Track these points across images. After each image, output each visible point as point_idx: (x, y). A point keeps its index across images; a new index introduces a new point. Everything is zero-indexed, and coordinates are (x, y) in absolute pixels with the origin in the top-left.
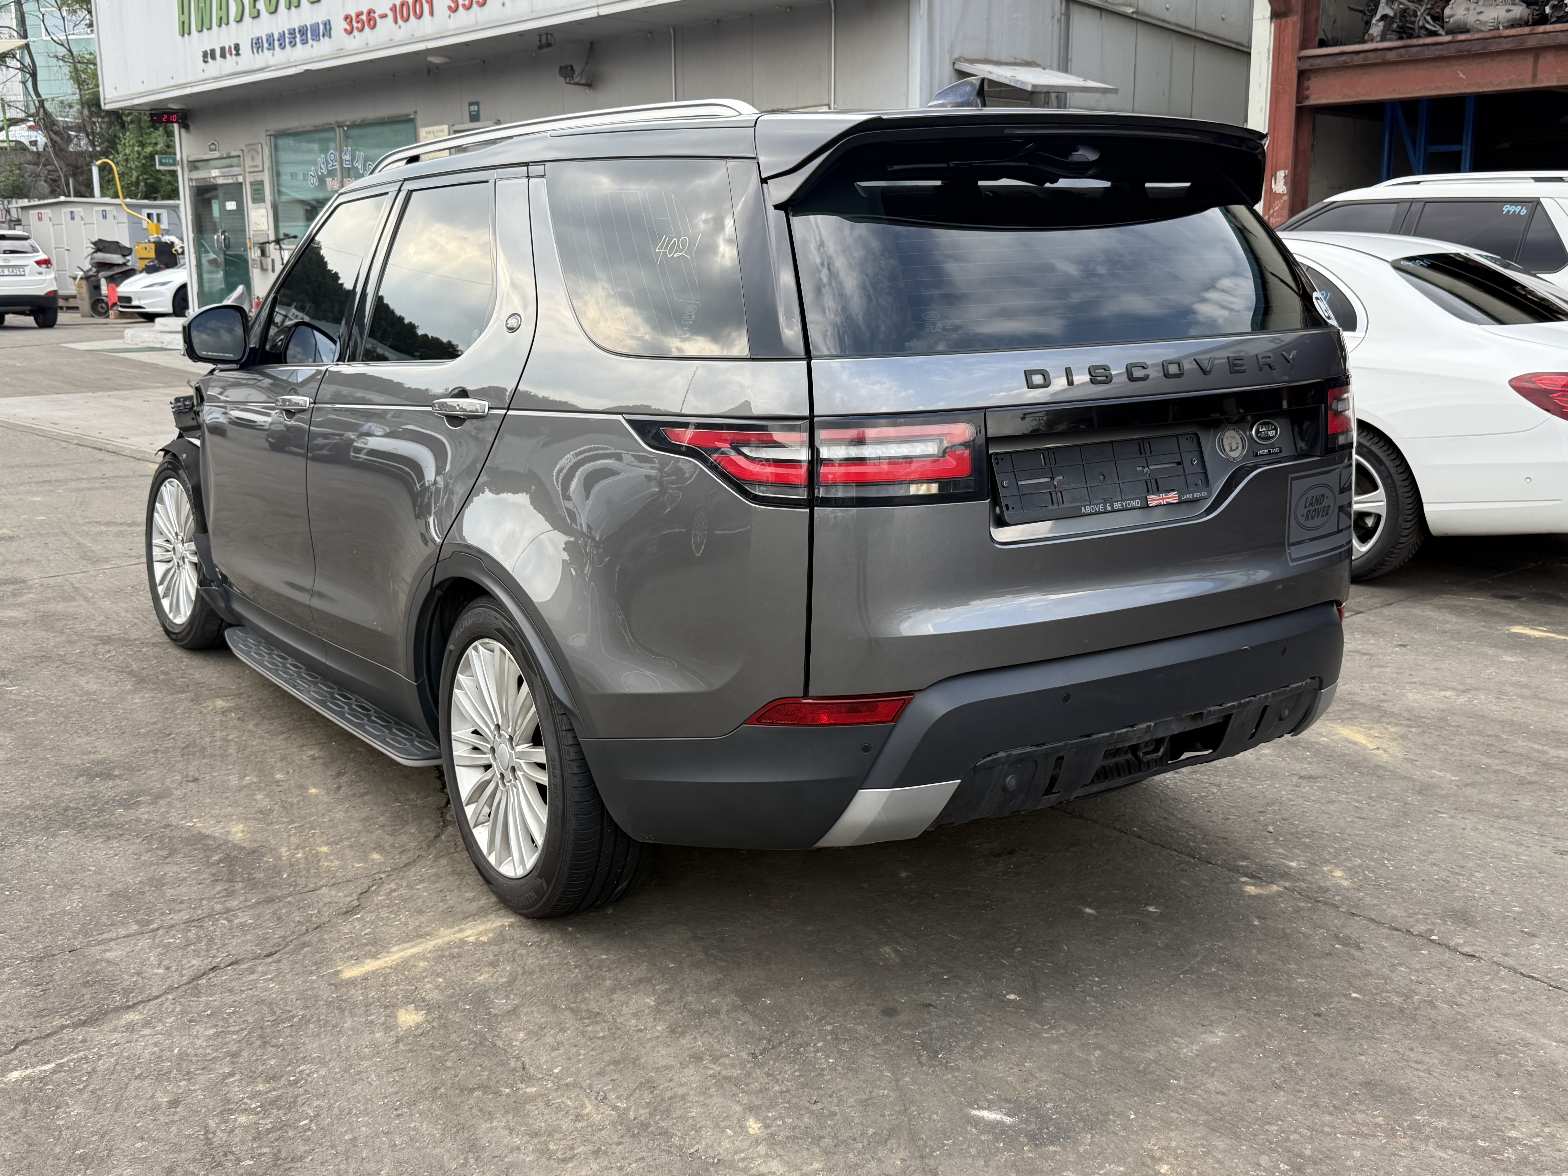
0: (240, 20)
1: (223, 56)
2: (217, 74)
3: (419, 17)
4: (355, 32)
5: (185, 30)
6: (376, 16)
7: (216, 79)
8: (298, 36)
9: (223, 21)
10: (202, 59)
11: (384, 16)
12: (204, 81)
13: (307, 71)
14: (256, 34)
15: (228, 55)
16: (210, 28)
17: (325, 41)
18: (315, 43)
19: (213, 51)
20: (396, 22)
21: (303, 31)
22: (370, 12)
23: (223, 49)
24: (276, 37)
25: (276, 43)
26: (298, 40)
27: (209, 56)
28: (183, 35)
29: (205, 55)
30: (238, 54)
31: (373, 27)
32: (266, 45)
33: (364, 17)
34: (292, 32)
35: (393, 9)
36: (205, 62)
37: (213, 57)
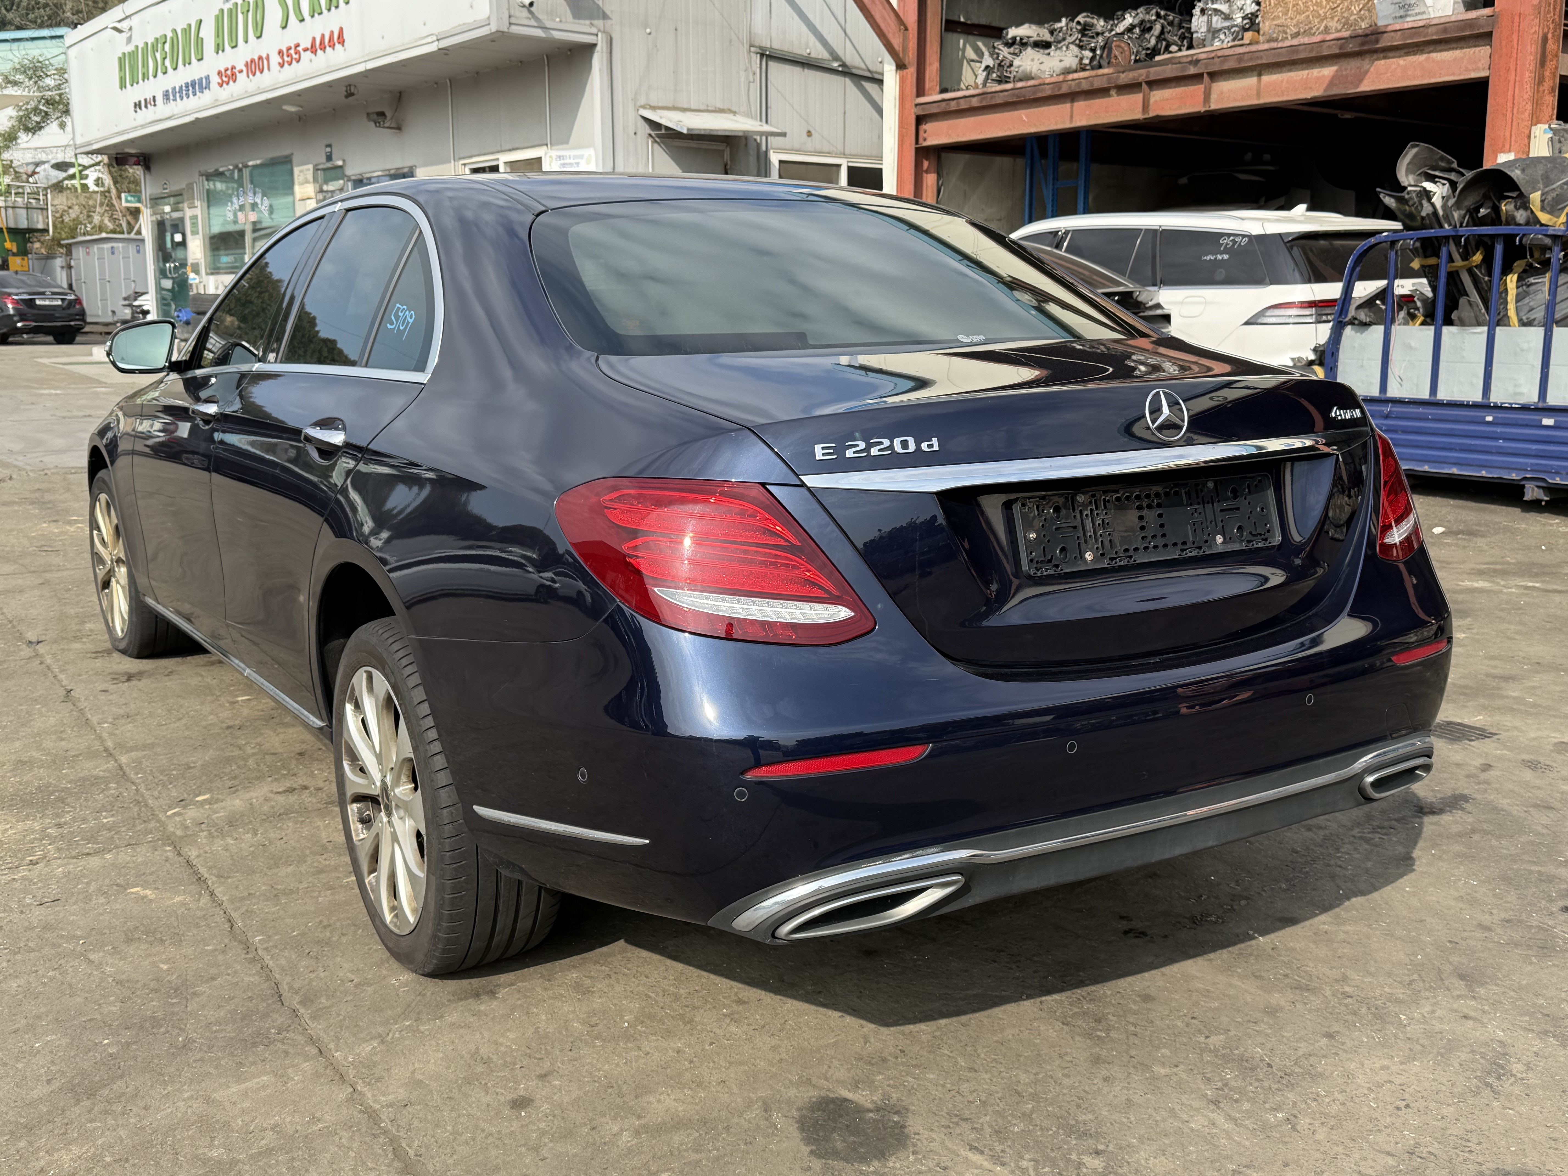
0: (155, 76)
1: (146, 107)
2: (143, 123)
3: (262, 72)
4: (225, 85)
5: (123, 86)
6: (236, 71)
7: (143, 126)
8: (190, 88)
9: (145, 77)
10: (133, 109)
11: (241, 71)
12: (135, 129)
13: (197, 119)
14: (165, 89)
15: (149, 106)
16: (137, 83)
17: (206, 91)
18: (201, 94)
19: (140, 102)
20: (248, 76)
21: (193, 84)
22: (233, 68)
23: (146, 100)
24: (177, 90)
25: (178, 95)
26: (190, 92)
27: (138, 105)
28: (122, 89)
29: (135, 105)
30: (155, 105)
31: (235, 81)
32: (171, 97)
33: (229, 72)
34: (187, 85)
35: (247, 65)
36: (136, 112)
37: (140, 108)
